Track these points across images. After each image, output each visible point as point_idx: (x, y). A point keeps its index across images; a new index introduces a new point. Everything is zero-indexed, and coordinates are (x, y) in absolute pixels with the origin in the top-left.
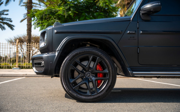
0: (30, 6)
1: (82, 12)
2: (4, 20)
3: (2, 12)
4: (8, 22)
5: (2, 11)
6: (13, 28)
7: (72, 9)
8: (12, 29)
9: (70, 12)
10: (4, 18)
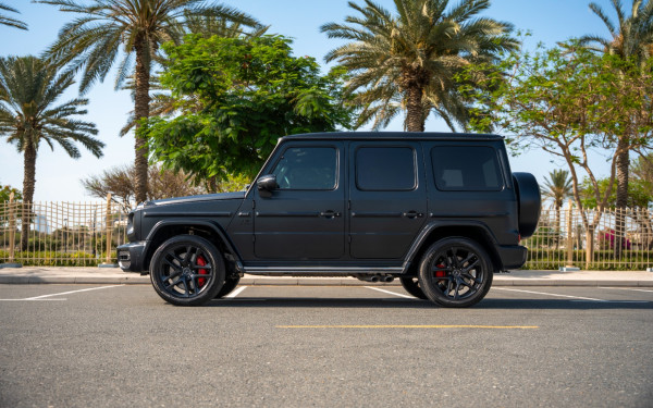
0: (143, 96)
1: (261, 128)
2: (77, 129)
3: (70, 106)
4: (87, 134)
5: (71, 103)
6: (102, 150)
7: (232, 123)
8: (98, 154)
9: (229, 130)
10: (77, 123)
